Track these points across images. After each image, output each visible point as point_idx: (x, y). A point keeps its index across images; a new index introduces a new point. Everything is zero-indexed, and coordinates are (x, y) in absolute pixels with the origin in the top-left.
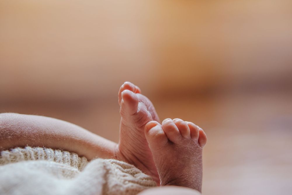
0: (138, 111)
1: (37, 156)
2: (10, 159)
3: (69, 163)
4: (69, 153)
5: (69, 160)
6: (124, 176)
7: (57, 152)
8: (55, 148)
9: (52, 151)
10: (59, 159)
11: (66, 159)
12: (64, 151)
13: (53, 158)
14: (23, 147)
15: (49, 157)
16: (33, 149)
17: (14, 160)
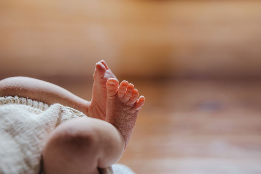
0: (104, 77)
1: (22, 102)
2: (4, 102)
3: (42, 109)
4: (42, 103)
5: (42, 107)
6: (73, 115)
7: (34, 102)
8: (33, 100)
9: (31, 101)
10: (35, 106)
11: (40, 106)
12: (39, 102)
13: (31, 105)
14: (13, 96)
15: (29, 104)
16: (20, 98)
17: (6, 103)
